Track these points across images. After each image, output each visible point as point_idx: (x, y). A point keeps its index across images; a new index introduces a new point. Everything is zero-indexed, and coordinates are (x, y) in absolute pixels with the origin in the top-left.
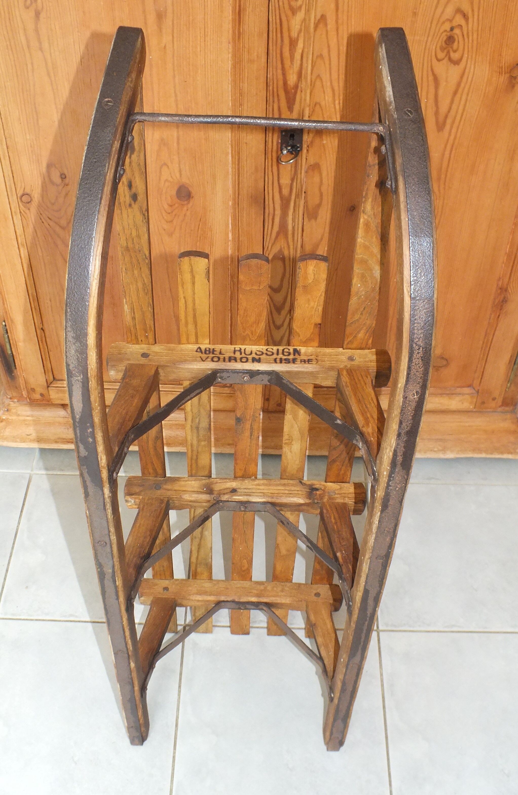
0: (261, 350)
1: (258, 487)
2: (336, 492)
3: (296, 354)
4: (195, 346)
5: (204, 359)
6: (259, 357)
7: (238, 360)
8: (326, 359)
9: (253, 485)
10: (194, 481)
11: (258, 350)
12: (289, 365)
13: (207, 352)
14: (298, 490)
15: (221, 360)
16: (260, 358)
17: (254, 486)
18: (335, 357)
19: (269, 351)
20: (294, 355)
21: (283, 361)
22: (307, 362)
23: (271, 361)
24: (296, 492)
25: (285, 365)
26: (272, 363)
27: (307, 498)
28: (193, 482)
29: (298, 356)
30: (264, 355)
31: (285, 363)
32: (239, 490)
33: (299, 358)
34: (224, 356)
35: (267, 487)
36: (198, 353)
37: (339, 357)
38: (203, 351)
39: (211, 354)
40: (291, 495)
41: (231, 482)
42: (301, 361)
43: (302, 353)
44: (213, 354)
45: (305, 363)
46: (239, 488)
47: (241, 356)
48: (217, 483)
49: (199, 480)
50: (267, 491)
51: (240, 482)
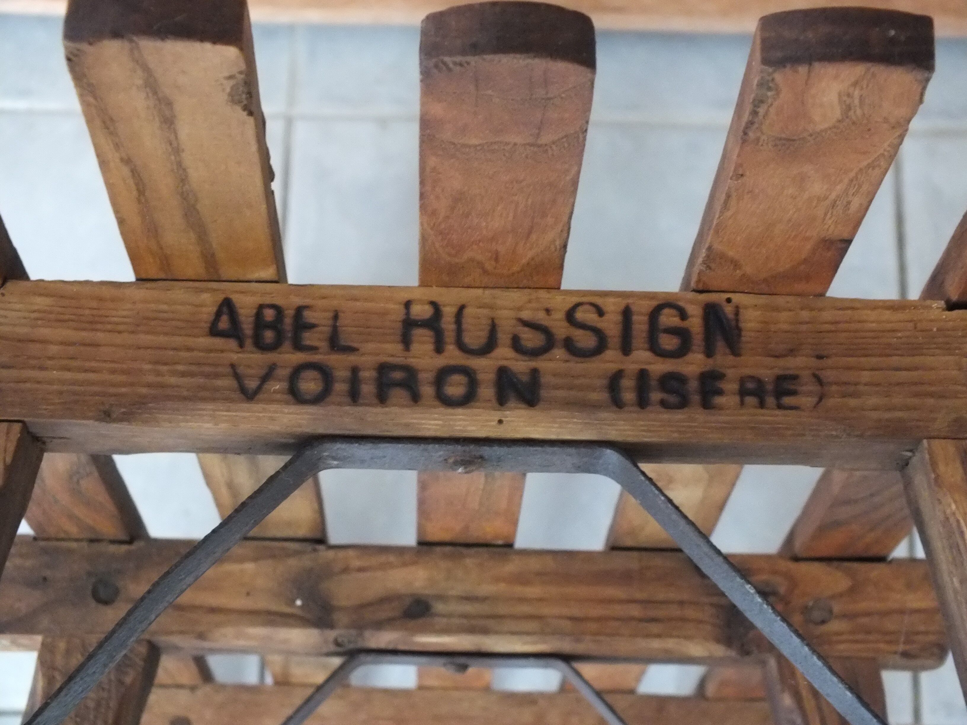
0: (540, 317)
1: (519, 590)
2: (837, 608)
3: (720, 345)
4: (206, 297)
5: (252, 384)
6: (533, 364)
7: (427, 390)
8: (866, 376)
9: (497, 580)
10: (255, 559)
11: (526, 315)
12: (678, 416)
13: (269, 335)
14: (681, 603)
15: (341, 387)
16: (535, 373)
17: (502, 587)
18: (907, 361)
19: (583, 326)
20: (709, 353)
21: (656, 396)
22: (770, 400)
23: (594, 396)
24: (675, 611)
25: (666, 415)
26: (595, 406)
27: (718, 641)
28: (250, 567)
29: (730, 359)
30: (559, 353)
31: (664, 404)
32: (439, 607)
33: (730, 373)
34: (352, 359)
35: (553, 590)
36: (218, 342)
37: (929, 360)
38: (247, 327)
39: (287, 345)
40: (655, 628)
41: (405, 565)
42: (743, 393)
43: (747, 336)
44: (298, 346)
45: (762, 405)
46: (441, 598)
47: (441, 361)
48: (346, 570)
49: (273, 557)
50: (556, 610)
51: (444, 564)
